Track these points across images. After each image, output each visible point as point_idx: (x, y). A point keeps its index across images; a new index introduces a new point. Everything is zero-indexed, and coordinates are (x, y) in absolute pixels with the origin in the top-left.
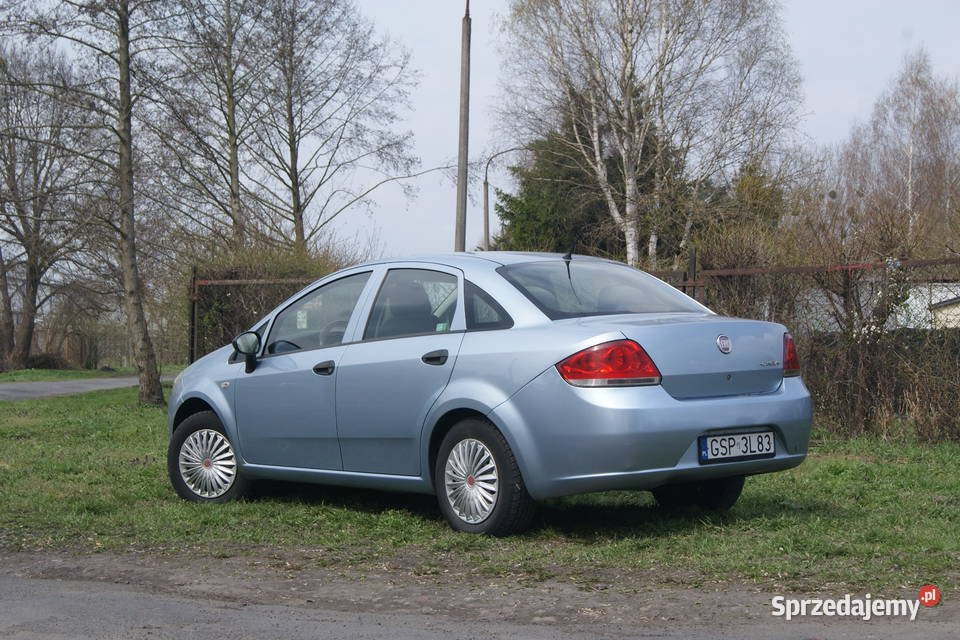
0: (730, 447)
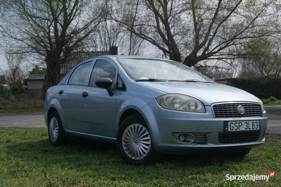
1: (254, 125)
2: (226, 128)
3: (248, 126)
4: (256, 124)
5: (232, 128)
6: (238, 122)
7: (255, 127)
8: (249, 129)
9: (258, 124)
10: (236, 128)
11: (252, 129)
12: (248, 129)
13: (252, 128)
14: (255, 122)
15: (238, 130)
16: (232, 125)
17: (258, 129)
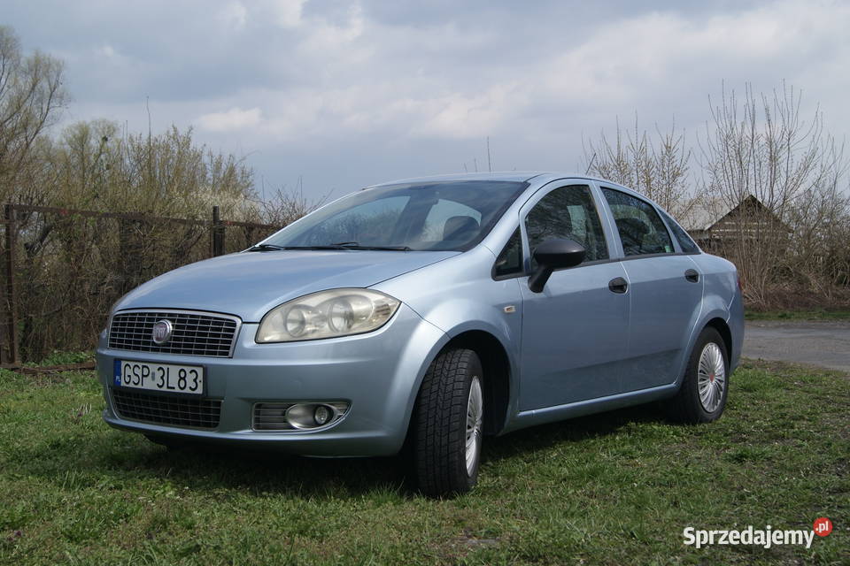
1: (184, 379)
2: (117, 377)
3: (165, 378)
4: (190, 378)
5: (127, 380)
6: (140, 365)
7: (188, 386)
8: (168, 387)
9: (200, 377)
10: (135, 379)
11: (177, 390)
12: (164, 389)
13: (176, 386)
14: (188, 369)
15: (139, 386)
16: (129, 372)
17: (199, 391)
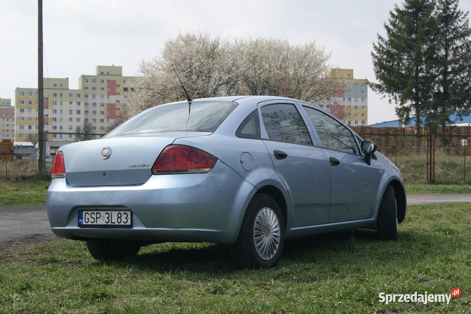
0: (97, 218)
